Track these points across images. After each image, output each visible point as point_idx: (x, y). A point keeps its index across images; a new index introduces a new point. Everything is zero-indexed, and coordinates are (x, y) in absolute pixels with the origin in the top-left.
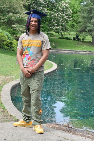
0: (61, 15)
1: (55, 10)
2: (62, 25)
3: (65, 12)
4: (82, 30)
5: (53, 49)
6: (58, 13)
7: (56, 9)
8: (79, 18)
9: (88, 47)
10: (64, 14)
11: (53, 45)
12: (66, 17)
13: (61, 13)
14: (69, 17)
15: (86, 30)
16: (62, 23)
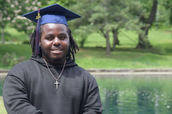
16: (32, 7)
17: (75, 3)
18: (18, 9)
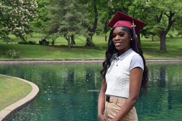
0: (22, 11)
1: (14, 4)
2: (25, 25)
3: (27, 5)
4: (52, 30)
5: (14, 59)
6: (18, 7)
7: (15, 2)
8: (47, 13)
9: (64, 54)
10: (26, 8)
11: (14, 55)
12: (30, 13)
13: (22, 7)
14: (34, 13)
15: (59, 29)
16: (24, 22)
17: (50, 19)
18: (17, 23)
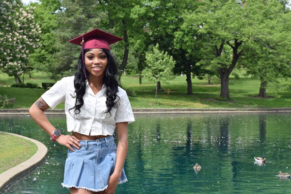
0: (18, 38)
1: (7, 28)
2: (22, 59)
3: (25, 30)
4: (62, 66)
5: (6, 109)
6: (12, 32)
7: (8, 25)
8: (54, 41)
10: (24, 34)
11: (6, 102)
12: (30, 41)
13: (18, 33)
14: (36, 41)
15: (72, 65)
16: (21, 54)
17: (59, 51)
18: (10, 56)
